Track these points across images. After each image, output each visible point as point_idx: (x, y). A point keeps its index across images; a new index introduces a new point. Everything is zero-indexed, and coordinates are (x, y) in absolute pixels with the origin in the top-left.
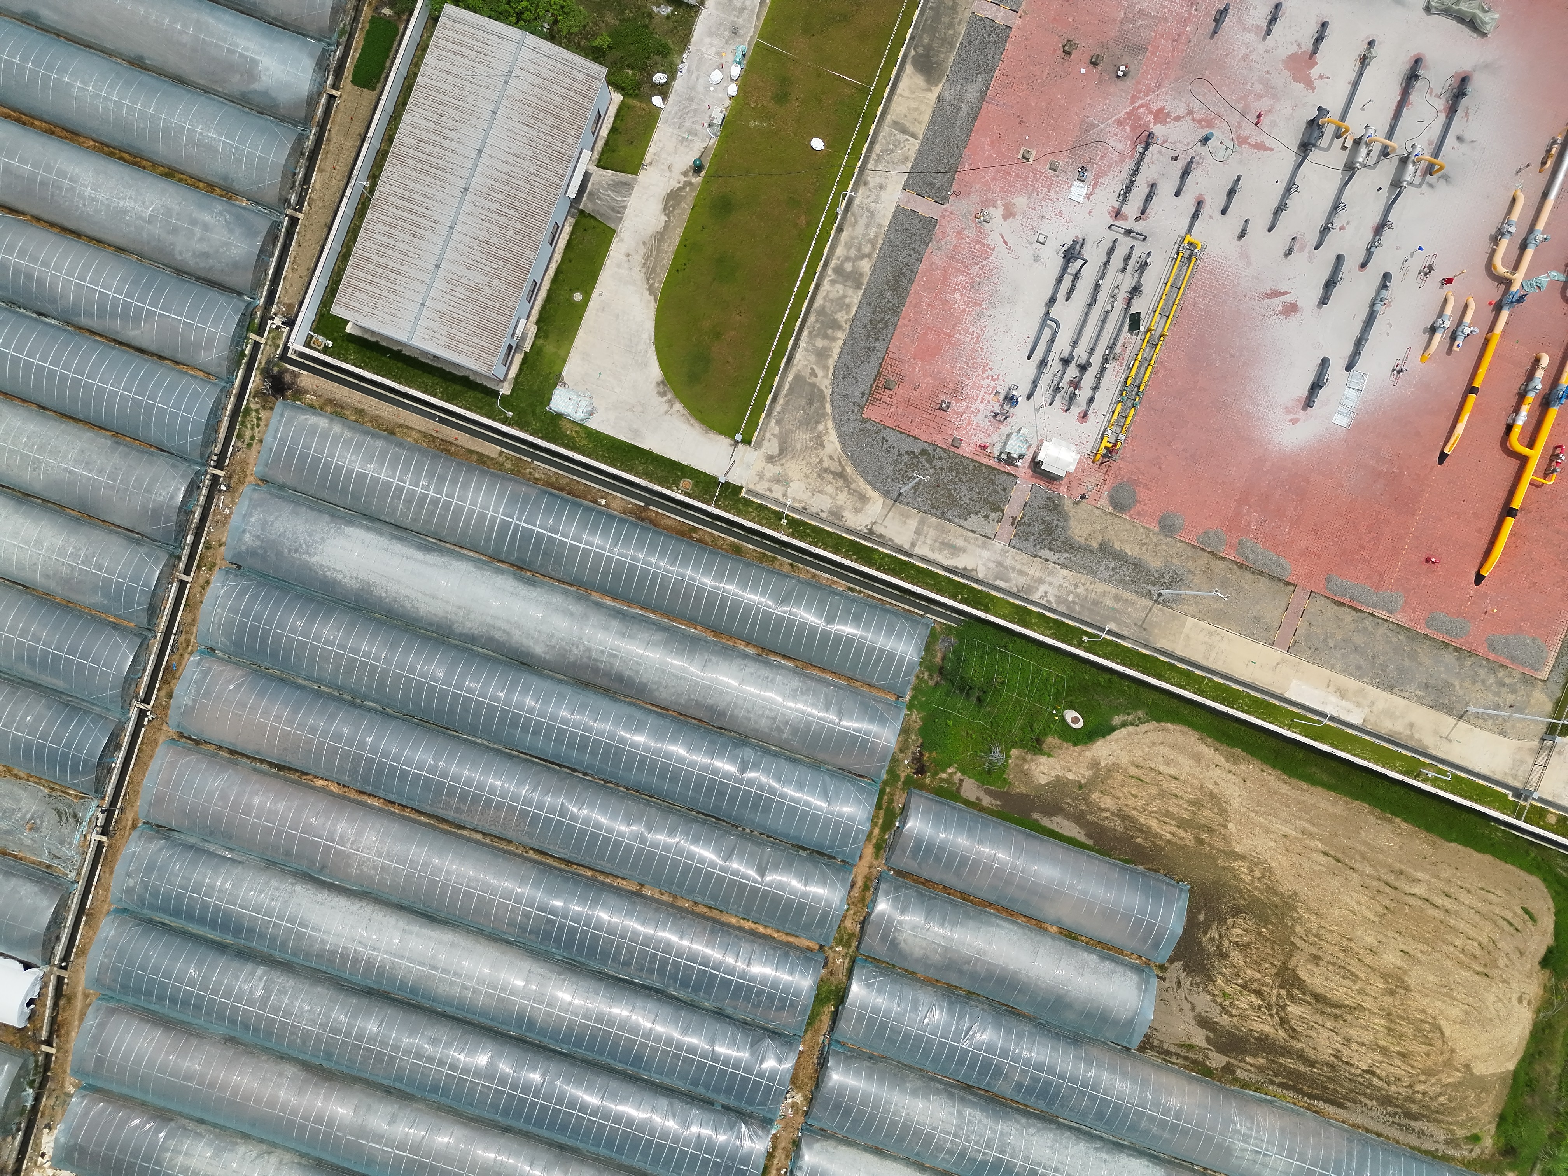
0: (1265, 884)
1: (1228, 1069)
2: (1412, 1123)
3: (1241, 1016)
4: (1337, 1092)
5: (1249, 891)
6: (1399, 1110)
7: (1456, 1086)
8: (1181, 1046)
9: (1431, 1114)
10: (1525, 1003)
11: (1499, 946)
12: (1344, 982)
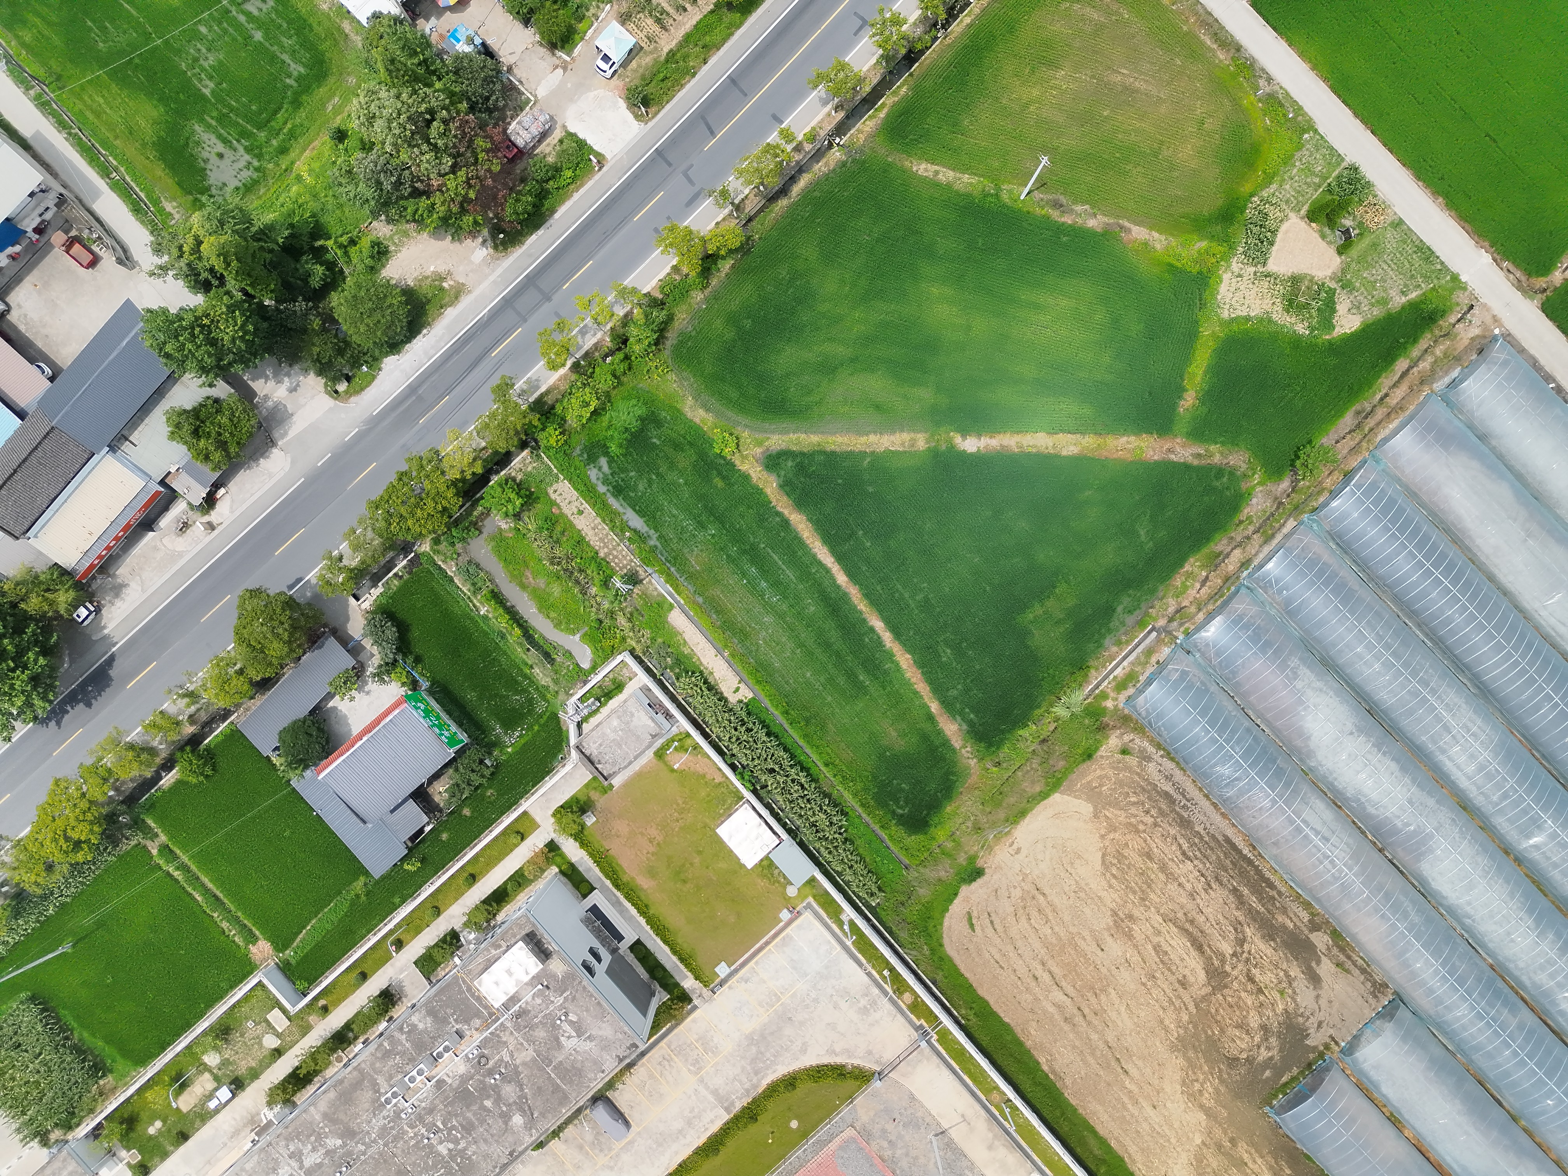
0: (1195, 1073)
1: (1315, 927)
2: (1172, 792)
3: (1277, 966)
4: (1225, 854)
5: (1212, 1074)
6: (1177, 809)
7: (1116, 804)
8: (1348, 971)
9: (1151, 791)
10: (1015, 846)
11: (1013, 909)
12: (1169, 949)
